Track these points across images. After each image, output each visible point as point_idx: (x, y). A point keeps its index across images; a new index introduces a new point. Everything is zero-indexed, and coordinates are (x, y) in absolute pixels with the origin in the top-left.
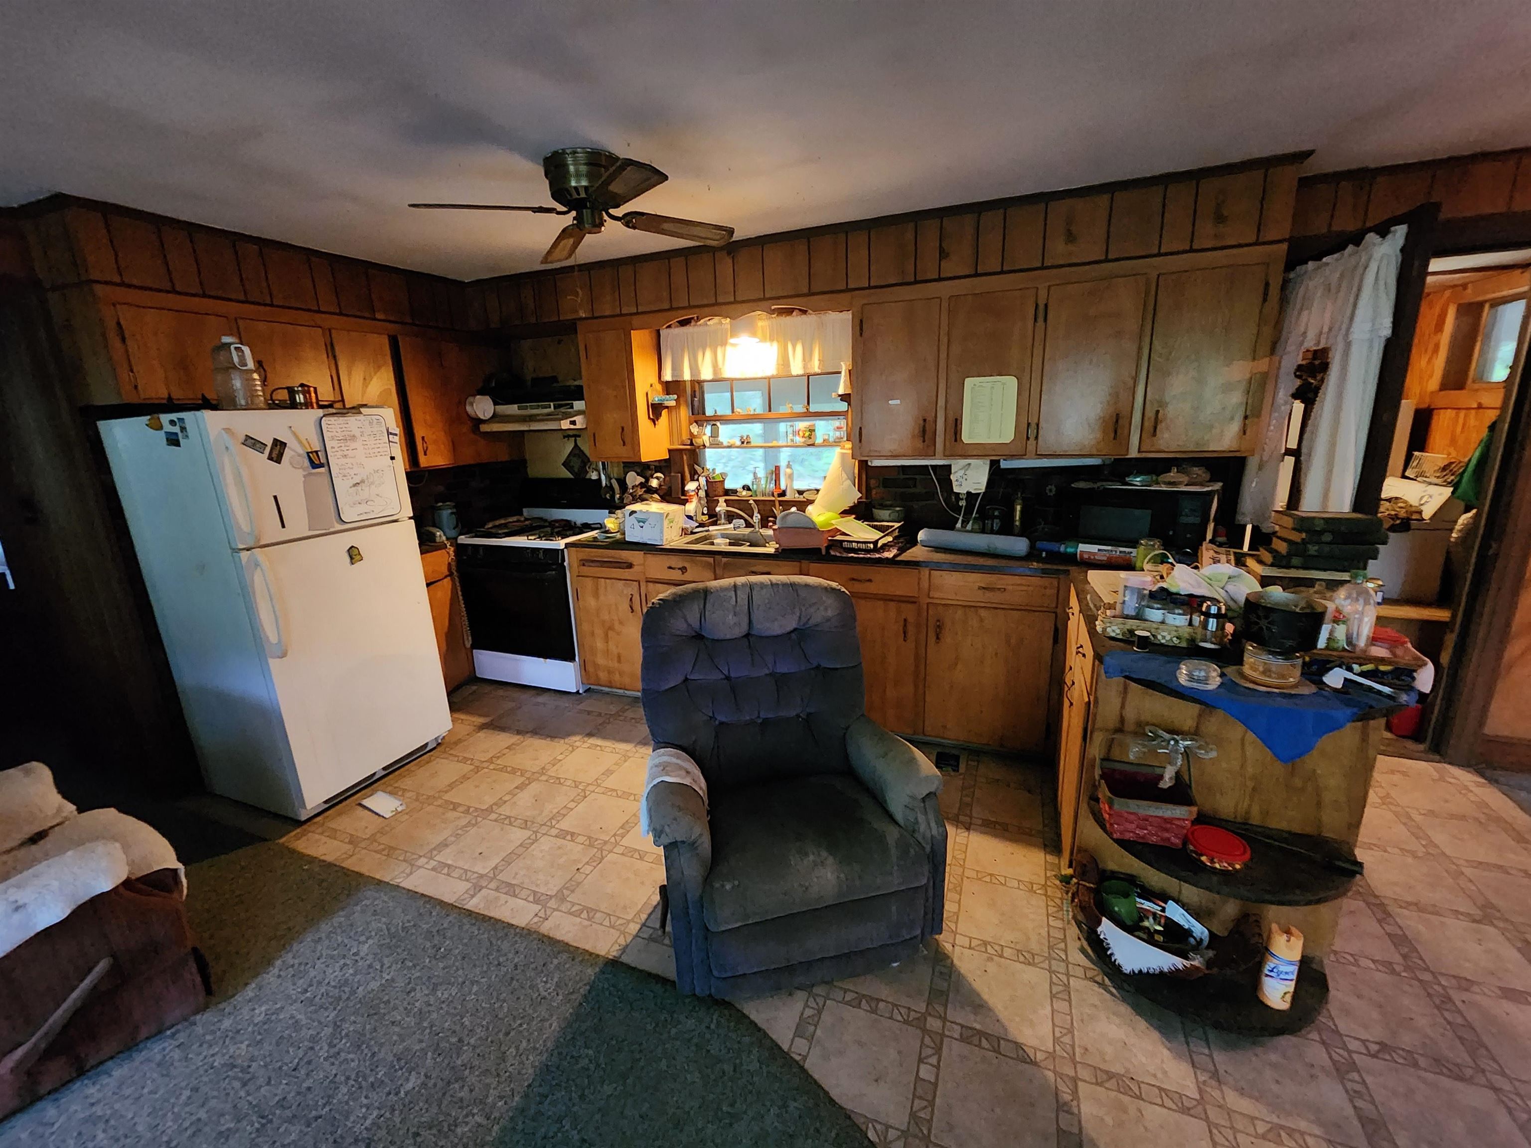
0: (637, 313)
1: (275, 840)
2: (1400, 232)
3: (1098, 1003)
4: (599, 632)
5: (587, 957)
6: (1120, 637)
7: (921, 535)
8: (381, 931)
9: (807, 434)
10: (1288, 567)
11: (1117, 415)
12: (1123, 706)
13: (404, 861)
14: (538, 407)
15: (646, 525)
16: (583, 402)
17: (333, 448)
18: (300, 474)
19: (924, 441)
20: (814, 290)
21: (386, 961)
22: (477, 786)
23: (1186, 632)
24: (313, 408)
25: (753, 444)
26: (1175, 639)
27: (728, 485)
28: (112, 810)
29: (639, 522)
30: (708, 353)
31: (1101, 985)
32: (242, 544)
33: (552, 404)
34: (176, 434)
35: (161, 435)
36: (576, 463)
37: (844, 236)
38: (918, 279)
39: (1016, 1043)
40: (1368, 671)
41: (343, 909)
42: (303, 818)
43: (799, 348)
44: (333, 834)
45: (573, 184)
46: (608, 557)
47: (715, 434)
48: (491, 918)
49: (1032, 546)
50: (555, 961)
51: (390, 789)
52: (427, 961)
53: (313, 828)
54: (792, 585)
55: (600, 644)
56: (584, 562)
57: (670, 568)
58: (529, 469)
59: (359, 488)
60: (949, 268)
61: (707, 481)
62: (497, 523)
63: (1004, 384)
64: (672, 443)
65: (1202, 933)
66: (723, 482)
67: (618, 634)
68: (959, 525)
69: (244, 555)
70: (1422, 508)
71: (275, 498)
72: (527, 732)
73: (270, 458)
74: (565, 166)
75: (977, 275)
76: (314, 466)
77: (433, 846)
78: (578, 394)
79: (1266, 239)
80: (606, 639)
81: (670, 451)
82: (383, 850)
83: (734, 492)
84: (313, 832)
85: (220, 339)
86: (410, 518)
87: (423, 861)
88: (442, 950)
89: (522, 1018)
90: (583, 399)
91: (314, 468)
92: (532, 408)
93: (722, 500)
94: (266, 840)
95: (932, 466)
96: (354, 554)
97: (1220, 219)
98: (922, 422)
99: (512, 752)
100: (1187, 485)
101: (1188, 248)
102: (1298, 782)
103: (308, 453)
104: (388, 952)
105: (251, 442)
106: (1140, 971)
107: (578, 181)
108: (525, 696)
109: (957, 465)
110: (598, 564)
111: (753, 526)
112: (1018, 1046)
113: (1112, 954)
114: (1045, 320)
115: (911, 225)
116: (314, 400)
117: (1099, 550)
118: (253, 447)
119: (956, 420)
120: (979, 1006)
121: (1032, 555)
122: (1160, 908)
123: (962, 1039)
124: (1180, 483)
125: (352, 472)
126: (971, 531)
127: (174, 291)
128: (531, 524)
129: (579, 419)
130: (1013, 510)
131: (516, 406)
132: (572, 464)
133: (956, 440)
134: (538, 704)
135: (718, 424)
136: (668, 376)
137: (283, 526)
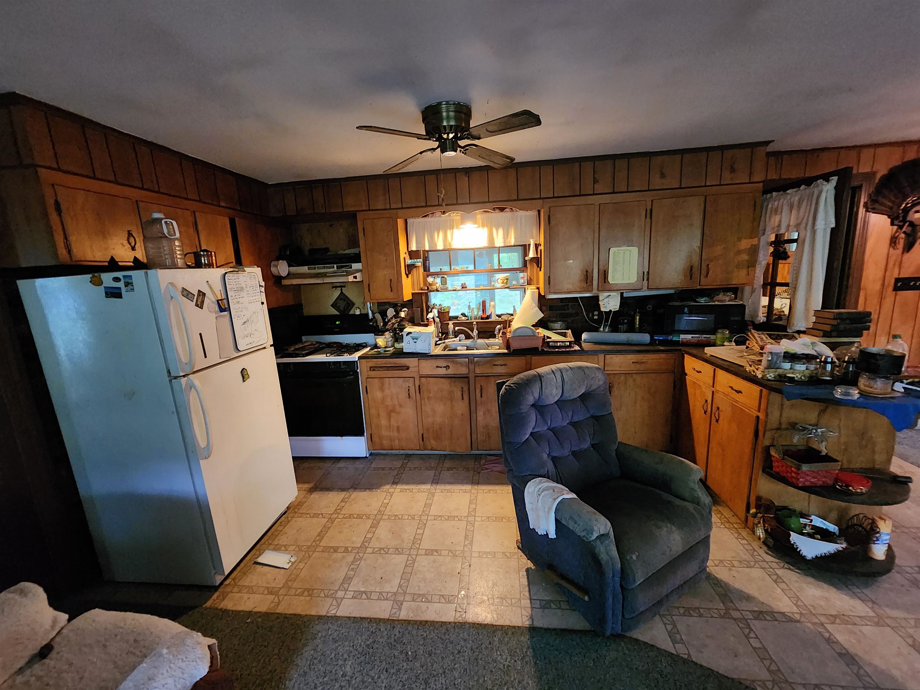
0: (402, 208)
1: (201, 606)
2: (834, 179)
3: (797, 580)
4: (383, 414)
5: (514, 630)
6: (773, 379)
7: (584, 336)
8: (351, 652)
9: (505, 281)
10: (831, 337)
11: (691, 267)
12: (781, 416)
13: (326, 596)
14: (324, 268)
15: (418, 341)
16: (360, 264)
17: (232, 296)
18: (214, 316)
19: (587, 283)
20: (520, 198)
21: (372, 673)
22: (341, 532)
23: (807, 373)
24: (213, 268)
25: (468, 288)
26: (803, 377)
27: (451, 314)
28: (97, 609)
29: (413, 339)
30: (441, 234)
31: (789, 569)
32: (182, 372)
33: (335, 266)
34: (120, 288)
35: (101, 290)
36: (342, 304)
37: (538, 167)
38: (582, 193)
39: (781, 613)
40: (910, 382)
41: (305, 645)
42: (218, 584)
43: (501, 231)
44: (251, 590)
45: (445, 124)
46: (392, 364)
47: (444, 282)
48: (426, 622)
49: (652, 338)
50: (496, 639)
51: (272, 547)
52: (405, 664)
53: (228, 589)
54: (580, 368)
55: (384, 422)
56: (373, 369)
57: (438, 367)
58: (304, 310)
59: (246, 325)
60: (599, 188)
61: (438, 312)
62: (297, 347)
63: (630, 251)
64: (413, 289)
65: (834, 529)
66: (448, 312)
67: (398, 413)
68: (602, 329)
69: (184, 380)
70: (784, 309)
71: (200, 334)
72: (349, 489)
73: (197, 305)
74: (440, 113)
75: (614, 193)
76: (222, 310)
77: (341, 580)
78: (357, 259)
79: (754, 181)
80: (389, 417)
81: (413, 294)
82: (303, 592)
83: (456, 318)
84: (231, 592)
85: (151, 215)
86: (271, 346)
87: (340, 594)
88: (410, 653)
89: (505, 684)
90: (360, 262)
91: (221, 312)
92: (318, 268)
93: (451, 323)
94: (196, 607)
95: (580, 297)
96: (244, 375)
97: (733, 170)
98: (585, 273)
99: (347, 504)
100: (729, 301)
101: (719, 184)
102: (864, 443)
103: (218, 301)
104: (369, 667)
105: (186, 293)
106: (816, 556)
107: (448, 121)
108: (328, 464)
109: (602, 296)
110: (384, 369)
111: (472, 338)
112: (783, 614)
113: (800, 551)
114: (651, 218)
115: (577, 165)
116: (214, 262)
117: (692, 337)
118: (187, 297)
119: (605, 271)
120: (748, 598)
121: (653, 342)
122: (809, 521)
123: (756, 618)
124: (725, 301)
125: (242, 314)
126: (608, 332)
127: (94, 178)
128: (319, 346)
129: (358, 275)
130: (634, 319)
131: (307, 267)
132: (338, 305)
133: (605, 282)
134: (339, 468)
135: (446, 276)
136: (414, 248)
137: (206, 357)
